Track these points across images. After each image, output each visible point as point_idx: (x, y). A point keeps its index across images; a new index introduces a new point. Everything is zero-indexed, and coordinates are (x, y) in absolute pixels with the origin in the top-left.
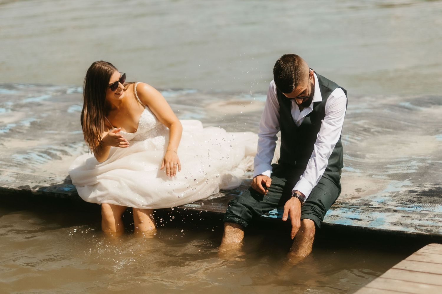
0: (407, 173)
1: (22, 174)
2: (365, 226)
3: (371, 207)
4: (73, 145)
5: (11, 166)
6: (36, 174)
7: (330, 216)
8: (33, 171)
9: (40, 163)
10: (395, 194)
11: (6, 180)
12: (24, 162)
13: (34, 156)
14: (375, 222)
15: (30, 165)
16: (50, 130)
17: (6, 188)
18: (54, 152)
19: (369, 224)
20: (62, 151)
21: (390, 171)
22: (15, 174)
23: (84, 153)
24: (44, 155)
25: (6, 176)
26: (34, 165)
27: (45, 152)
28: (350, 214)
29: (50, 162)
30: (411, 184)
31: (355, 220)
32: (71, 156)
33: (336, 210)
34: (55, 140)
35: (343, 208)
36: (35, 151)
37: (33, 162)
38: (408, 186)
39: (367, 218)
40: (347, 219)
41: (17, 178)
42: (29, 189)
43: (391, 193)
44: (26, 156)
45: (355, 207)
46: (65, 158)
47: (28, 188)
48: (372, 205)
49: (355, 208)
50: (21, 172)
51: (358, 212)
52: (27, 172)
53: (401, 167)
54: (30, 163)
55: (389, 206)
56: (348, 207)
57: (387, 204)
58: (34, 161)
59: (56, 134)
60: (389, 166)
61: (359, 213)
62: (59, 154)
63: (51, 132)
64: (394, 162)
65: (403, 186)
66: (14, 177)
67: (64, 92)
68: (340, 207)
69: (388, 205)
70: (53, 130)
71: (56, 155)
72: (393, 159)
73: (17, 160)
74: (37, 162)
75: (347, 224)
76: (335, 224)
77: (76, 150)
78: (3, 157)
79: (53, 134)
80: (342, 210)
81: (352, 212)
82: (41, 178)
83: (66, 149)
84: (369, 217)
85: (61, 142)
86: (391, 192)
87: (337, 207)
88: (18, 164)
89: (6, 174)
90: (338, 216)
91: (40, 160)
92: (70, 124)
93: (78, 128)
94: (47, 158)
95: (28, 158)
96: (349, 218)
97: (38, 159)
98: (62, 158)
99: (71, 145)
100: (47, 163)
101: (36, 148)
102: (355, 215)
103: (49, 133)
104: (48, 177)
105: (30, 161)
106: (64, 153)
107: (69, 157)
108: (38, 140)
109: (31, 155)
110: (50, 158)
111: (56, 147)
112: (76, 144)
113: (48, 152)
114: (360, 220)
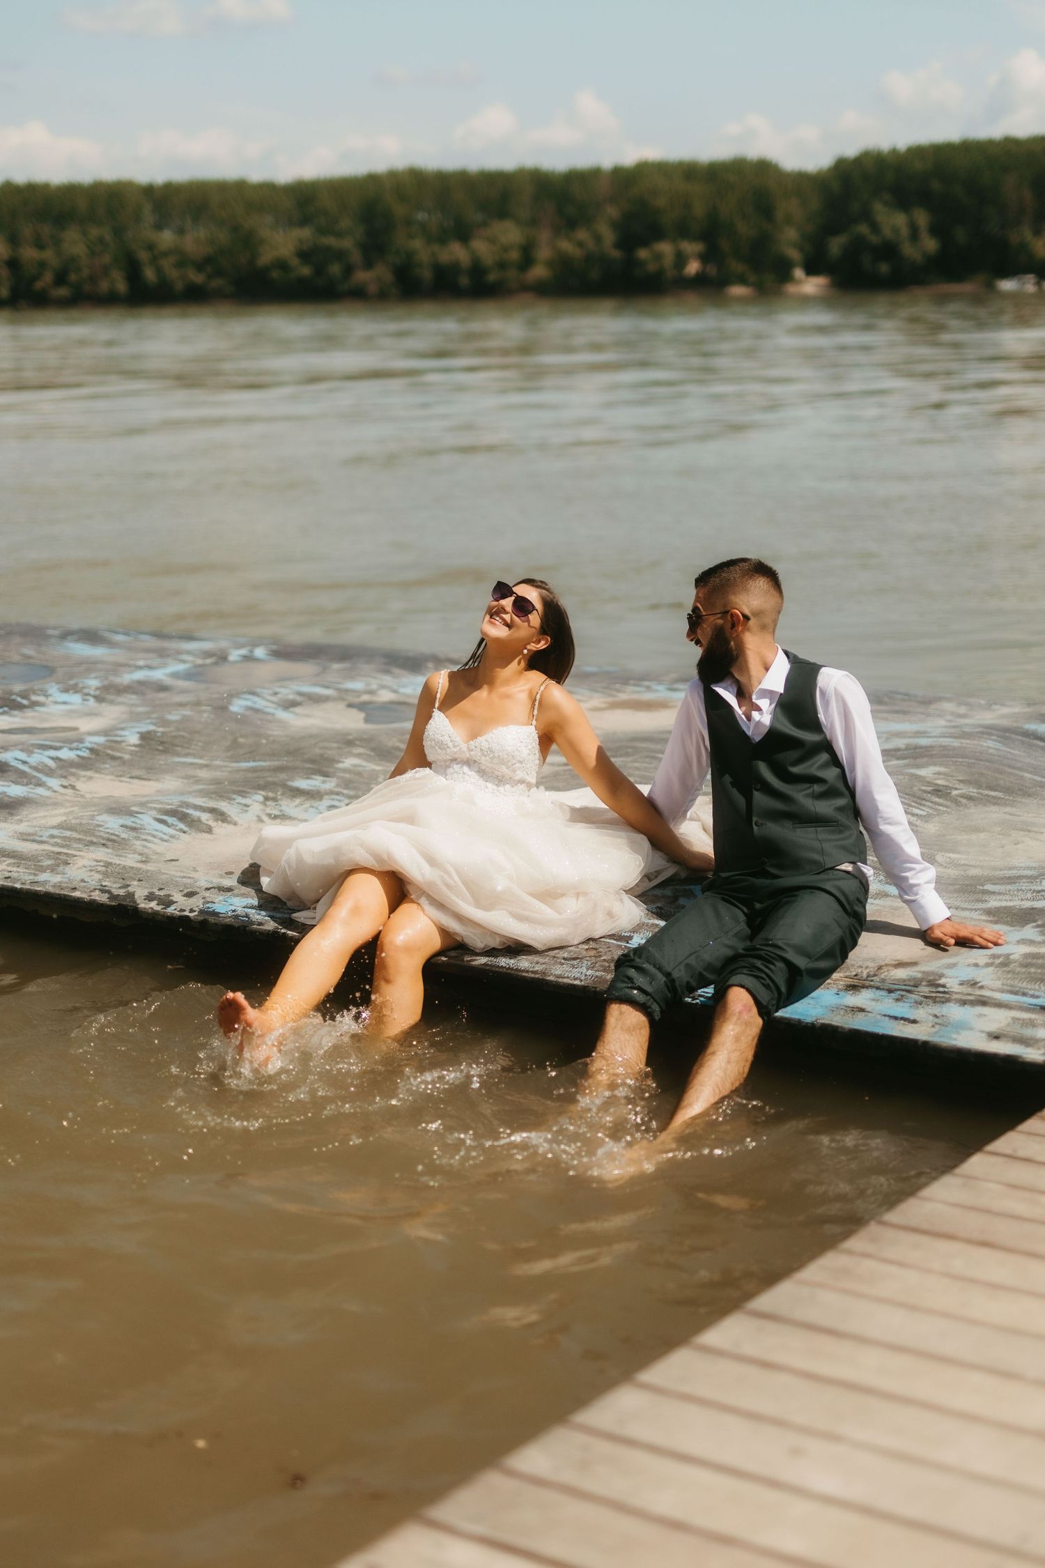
0: (1033, 909)
1: (119, 865)
2: (926, 1038)
3: (941, 989)
4: (239, 799)
5: (92, 843)
6: (149, 867)
7: (844, 1007)
8: (144, 859)
9: (163, 839)
10: (1001, 959)
11: (79, 878)
12: (124, 836)
13: (147, 821)
14: (949, 1028)
16: (187, 755)
17: (78, 898)
18: (196, 814)
19: (936, 1033)
20: (212, 811)
21: (991, 901)
22: (102, 864)
23: (265, 818)
24: (170, 820)
25: (81, 868)
26: (149, 845)
27: (173, 813)
28: (888, 1005)
29: (184, 837)
30: (1039, 938)
31: (902, 1022)
32: (235, 824)
33: (856, 993)
34: (198, 781)
35: (874, 990)
36: (151, 809)
37: (144, 837)
38: (1031, 942)
39: (931, 1018)
40: (883, 1017)
41: (106, 874)
42: (134, 905)
43: (990, 959)
44: (128, 821)
45: (904, 987)
46: (220, 829)
47: (130, 902)
48: (944, 986)
49: (903, 990)
50: (116, 861)
51: (910, 1001)
52: (130, 861)
53: (1018, 891)
54: (137, 838)
55: (984, 990)
56: (888, 988)
57: (979, 985)
58: (148, 834)
59: (202, 767)
60: (989, 887)
61: (912, 1005)
62: (205, 817)
63: (190, 760)
64: (1002, 879)
65: (1023, 942)
66: (98, 872)
67: (223, 658)
68: (867, 987)
69: (982, 987)
70: (194, 756)
71: (199, 820)
72: (1001, 870)
73: (107, 830)
74: (154, 836)
75: (881, 1031)
76: (854, 1029)
77: (246, 811)
78: (73, 821)
79: (192, 764)
80: (873, 994)
81: (897, 1000)
82: (164, 877)
83: (223, 806)
84: (936, 1016)
85: (212, 788)
86: (991, 955)
87: (861, 985)
88: (108, 840)
89: (81, 862)
90: (862, 1010)
91: (161, 832)
92: (235, 741)
93: (252, 754)
94: (177, 828)
95: (133, 825)
96: (889, 1016)
97: (157, 830)
98: (214, 830)
99: (235, 796)
100: (178, 839)
101: (152, 802)
102: (902, 1009)
103: (184, 763)
104: (180, 877)
105: (137, 832)
106: (219, 817)
107: (230, 827)
108: (157, 780)
109: (141, 819)
110: (186, 829)
111: (200, 801)
112: (248, 795)
113: (182, 812)
114: (914, 1023)
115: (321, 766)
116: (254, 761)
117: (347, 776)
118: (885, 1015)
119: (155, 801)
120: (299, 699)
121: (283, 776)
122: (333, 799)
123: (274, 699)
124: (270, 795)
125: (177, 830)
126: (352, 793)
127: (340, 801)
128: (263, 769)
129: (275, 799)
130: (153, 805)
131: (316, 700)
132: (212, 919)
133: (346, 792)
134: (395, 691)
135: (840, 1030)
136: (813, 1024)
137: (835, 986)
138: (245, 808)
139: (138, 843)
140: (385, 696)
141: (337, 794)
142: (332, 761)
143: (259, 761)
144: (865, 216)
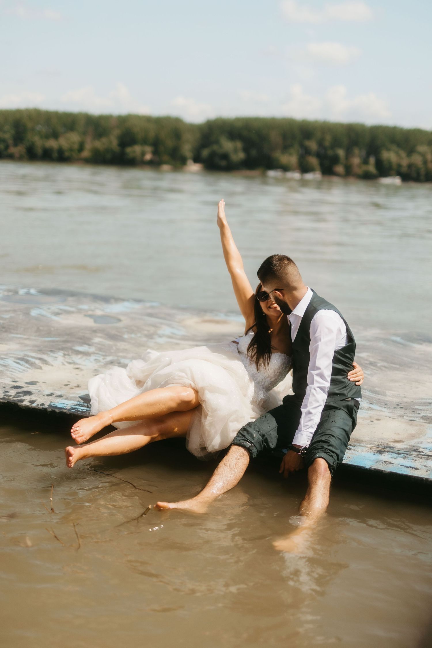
1: (2, 383)
2: (426, 477)
3: (422, 454)
4: (52, 354)
7: (380, 461)
8: (14, 380)
9: (19, 372)
13: (10, 362)
15: (8, 373)
16: (17, 334)
18: (33, 360)
20: (40, 359)
23: (65, 363)
24: (21, 362)
26: (14, 374)
27: (22, 359)
28: (401, 460)
29: (30, 371)
31: (411, 469)
32: (52, 366)
33: (383, 454)
34: (27, 345)
35: (391, 453)
36: (11, 357)
37: (10, 370)
39: (424, 467)
45: (404, 452)
46: (45, 367)
49: (405, 454)
51: (409, 458)
54: (8, 370)
56: (396, 452)
58: (12, 369)
59: (26, 339)
61: (411, 460)
62: (37, 362)
63: (19, 336)
67: (16, 292)
68: (387, 452)
70: (21, 334)
71: (35, 363)
74: (15, 370)
75: (403, 473)
76: (390, 472)
77: (56, 360)
79: (21, 338)
80: (391, 455)
81: (403, 458)
83: (45, 357)
85: (36, 349)
87: (383, 450)
90: (390, 463)
91: (18, 368)
92: (38, 328)
93: (49, 334)
94: (25, 366)
95: (4, 364)
96: (403, 466)
97: (16, 367)
98: (43, 368)
99: (49, 353)
100: (27, 371)
101: (9, 354)
102: (408, 462)
103: (17, 338)
104: (34, 389)
105: (7, 368)
106: (44, 362)
107: (50, 367)
108: (6, 344)
109: (7, 361)
110: (29, 367)
111: (33, 354)
112: (56, 353)
113: (26, 359)
114: (417, 469)
115: (85, 341)
116: (51, 337)
117: (99, 346)
118: (402, 465)
119: (11, 354)
120: (60, 312)
121: (69, 345)
122: (96, 356)
123: (49, 311)
124: (66, 353)
125: (26, 367)
126: (104, 354)
127: (99, 357)
128: (57, 341)
129: (68, 355)
130: (11, 355)
131: (68, 312)
132: (57, 411)
133: (101, 353)
134: (103, 310)
135: (383, 472)
137: (371, 451)
139: (8, 372)
140: (99, 313)
141: (97, 354)
142: (90, 339)
143: (53, 337)
144: (217, 142)
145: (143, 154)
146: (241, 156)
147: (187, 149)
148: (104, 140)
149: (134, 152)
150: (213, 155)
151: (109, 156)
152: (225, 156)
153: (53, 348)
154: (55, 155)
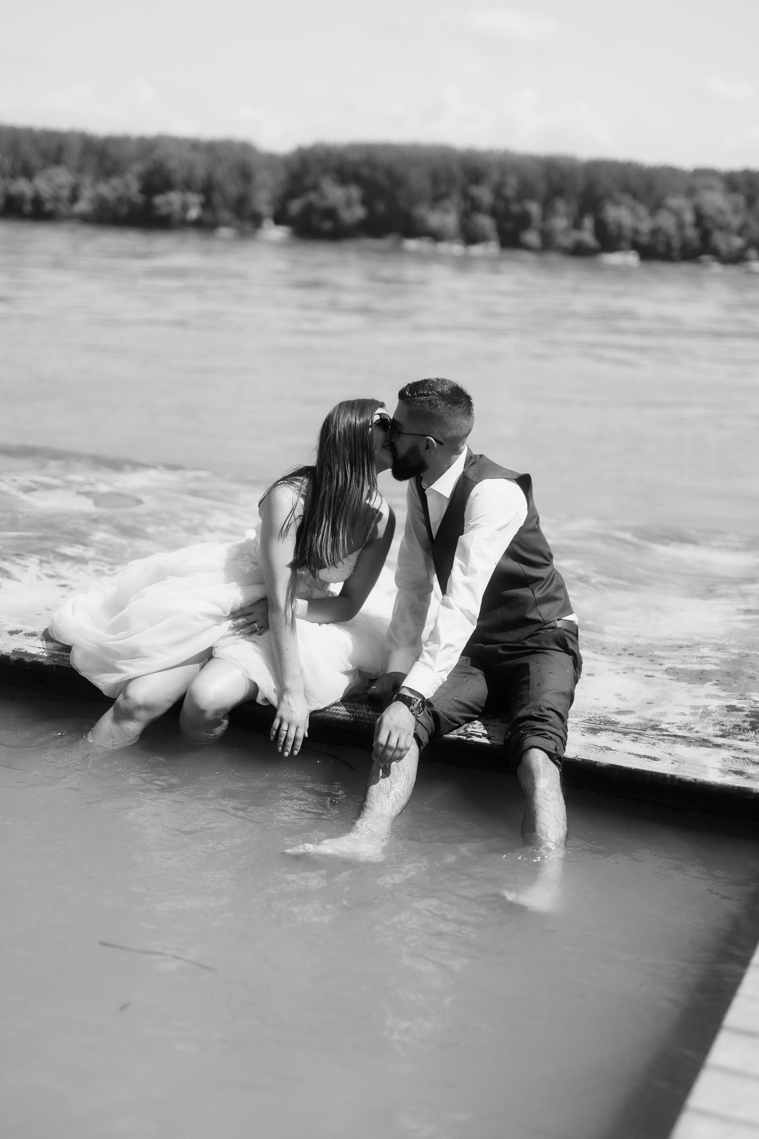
2: (671, 773)
4: (18, 560)
7: (593, 746)
19: (676, 768)
23: (44, 578)
31: (646, 759)
32: (19, 581)
35: (611, 733)
40: (629, 755)
56: (621, 731)
75: (633, 766)
76: (610, 764)
77: (27, 571)
80: (612, 736)
87: (598, 728)
93: (13, 525)
96: (632, 754)
98: (3, 585)
99: (14, 558)
106: (5, 575)
107: (16, 583)
112: (25, 558)
114: (656, 760)
115: (78, 537)
116: (17, 531)
117: (102, 546)
120: (34, 485)
121: (49, 544)
122: (97, 565)
123: (14, 484)
124: (44, 558)
126: (111, 560)
127: (103, 566)
128: (28, 538)
129: (48, 562)
131: (49, 487)
132: (27, 660)
133: (105, 559)
134: (110, 484)
135: (598, 764)
136: (574, 760)
137: (577, 728)
138: (25, 568)
140: (103, 488)
141: (99, 560)
142: (85, 534)
143: (22, 531)
144: (316, 188)
145: (185, 208)
146: (359, 212)
147: (263, 201)
148: (115, 181)
149: (169, 204)
150: (309, 209)
151: (124, 211)
152: (331, 213)
153: (20, 551)
154: (28, 208)
